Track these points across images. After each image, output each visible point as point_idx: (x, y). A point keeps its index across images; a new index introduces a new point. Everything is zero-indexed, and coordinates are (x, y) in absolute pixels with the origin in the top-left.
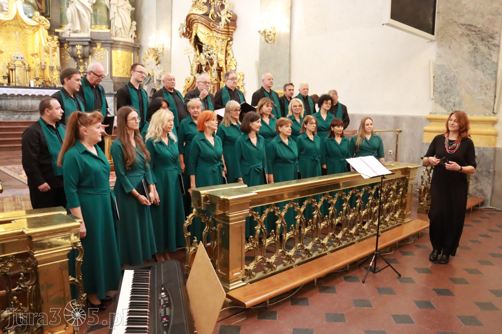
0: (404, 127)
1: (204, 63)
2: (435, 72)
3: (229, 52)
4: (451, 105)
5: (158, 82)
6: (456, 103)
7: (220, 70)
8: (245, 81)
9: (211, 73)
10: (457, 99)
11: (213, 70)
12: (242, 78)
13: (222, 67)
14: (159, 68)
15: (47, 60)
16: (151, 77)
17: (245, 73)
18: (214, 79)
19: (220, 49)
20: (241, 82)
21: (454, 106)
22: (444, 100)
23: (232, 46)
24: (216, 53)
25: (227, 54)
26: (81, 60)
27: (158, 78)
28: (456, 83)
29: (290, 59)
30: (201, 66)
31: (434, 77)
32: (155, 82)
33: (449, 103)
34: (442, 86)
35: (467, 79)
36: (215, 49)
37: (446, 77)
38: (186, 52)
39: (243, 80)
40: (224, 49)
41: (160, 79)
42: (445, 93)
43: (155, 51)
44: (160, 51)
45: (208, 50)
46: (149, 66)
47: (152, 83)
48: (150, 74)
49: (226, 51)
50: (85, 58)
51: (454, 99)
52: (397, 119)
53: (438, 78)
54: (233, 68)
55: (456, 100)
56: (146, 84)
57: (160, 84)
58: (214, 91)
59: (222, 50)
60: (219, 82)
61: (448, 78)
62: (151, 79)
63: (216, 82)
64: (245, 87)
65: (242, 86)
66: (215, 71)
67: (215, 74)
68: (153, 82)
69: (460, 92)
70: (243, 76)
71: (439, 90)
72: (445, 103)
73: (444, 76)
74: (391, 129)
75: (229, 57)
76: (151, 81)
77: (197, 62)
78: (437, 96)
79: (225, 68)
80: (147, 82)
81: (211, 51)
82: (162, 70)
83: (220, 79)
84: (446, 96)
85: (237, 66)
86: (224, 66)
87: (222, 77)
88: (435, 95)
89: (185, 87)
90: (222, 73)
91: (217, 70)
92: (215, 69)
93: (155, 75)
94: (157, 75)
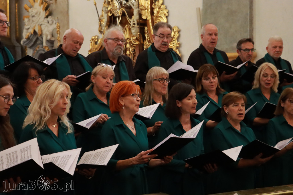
1: (118, 13)
5: (49, 44)
7: (142, 24)
8: (181, 40)
9: (130, 29)
11: (132, 23)
12: (177, 35)
13: (146, 19)
14: (50, 22)
16: (39, 36)
17: (180, 28)
18: (135, 38)
20: (176, 42)
27: (49, 37)
30: (115, 18)
32: (44, 44)
39: (178, 38)
41: (53, 39)
46: (34, 19)
47: (40, 46)
48: (37, 30)
54: (164, 20)
56: (31, 47)
57: (53, 46)
58: (134, 57)
60: (142, 42)
62: (37, 39)
63: (137, 43)
64: (182, 49)
65: (177, 48)
66: (136, 25)
67: (135, 31)
68: (42, 43)
70: (179, 32)
75: (157, 3)
76: (39, 42)
77: (107, 12)
79: (150, 21)
80: (32, 43)
82: (54, 26)
83: (144, 39)
85: (169, 18)
86: (149, 18)
87: (146, 35)
89: (90, 51)
90: (146, 28)
91: (138, 24)
92: (136, 22)
93: (44, 32)
94: (48, 33)
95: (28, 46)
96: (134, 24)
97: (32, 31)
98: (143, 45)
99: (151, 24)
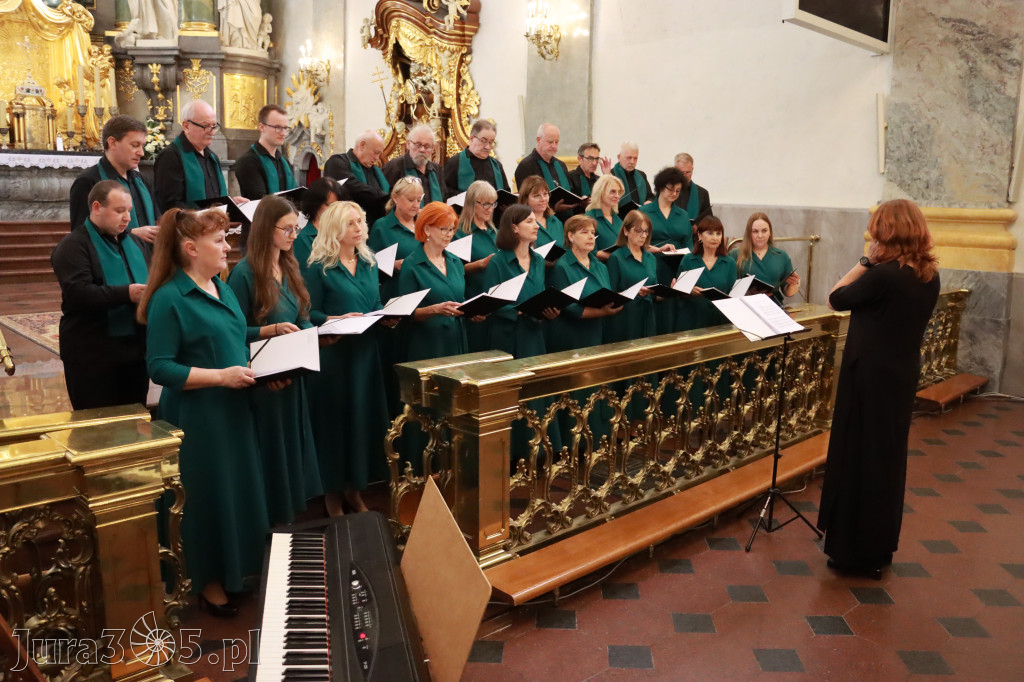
0: (824, 232)
1: (413, 99)
2: (888, 118)
3: (466, 77)
4: (922, 185)
5: (318, 140)
6: (931, 182)
7: (445, 115)
10: (934, 174)
11: (431, 114)
13: (450, 109)
14: (320, 111)
15: (90, 94)
16: (305, 129)
19: (447, 71)
21: (927, 187)
22: (906, 177)
23: (470, 65)
24: (437, 79)
25: (460, 82)
26: (160, 96)
27: (319, 131)
28: (932, 141)
29: (590, 92)
30: (408, 106)
31: (886, 128)
32: (313, 140)
33: (918, 181)
34: (903, 148)
35: (953, 133)
36: (435, 72)
37: (912, 129)
38: (376, 77)
40: (455, 70)
41: (323, 133)
42: (909, 161)
43: (312, 75)
44: (323, 75)
45: (420, 74)
46: (299, 106)
47: (307, 142)
48: (302, 122)
49: (459, 76)
50: (167, 90)
51: (927, 173)
52: (811, 215)
53: (895, 130)
54: (474, 111)
55: (932, 176)
56: (294, 144)
57: (323, 143)
59: (450, 73)
60: (444, 139)
61: (915, 129)
62: (303, 132)
66: (437, 116)
67: (436, 123)
68: (309, 139)
69: (939, 160)
71: (897, 154)
72: (909, 182)
73: (905, 128)
74: (797, 236)
75: (465, 87)
76: (304, 137)
77: (398, 98)
78: (893, 168)
79: (456, 111)
80: (296, 139)
81: (428, 75)
82: (326, 116)
83: (447, 134)
84: (910, 167)
85: (481, 107)
86: (454, 107)
87: (450, 130)
88: (888, 166)
90: (450, 120)
91: (439, 115)
92: (436, 112)
93: (312, 125)
94: (317, 125)
95: (290, 143)
96: (434, 114)
97: (297, 124)
98: (446, 142)
99: (456, 115)
